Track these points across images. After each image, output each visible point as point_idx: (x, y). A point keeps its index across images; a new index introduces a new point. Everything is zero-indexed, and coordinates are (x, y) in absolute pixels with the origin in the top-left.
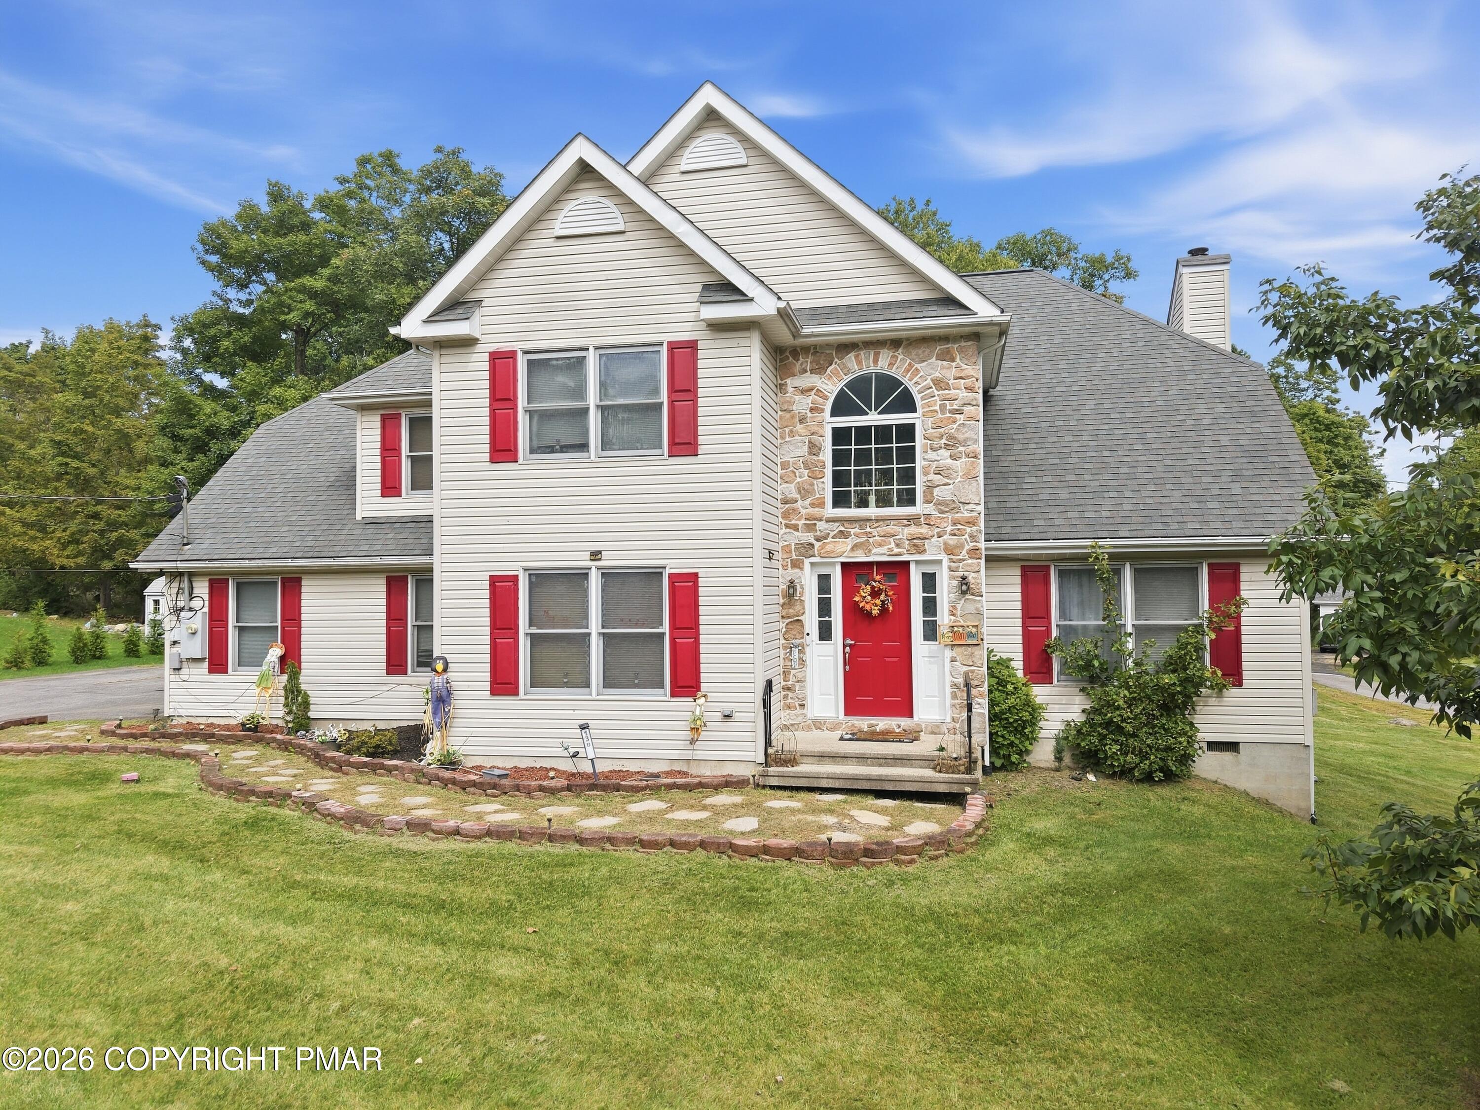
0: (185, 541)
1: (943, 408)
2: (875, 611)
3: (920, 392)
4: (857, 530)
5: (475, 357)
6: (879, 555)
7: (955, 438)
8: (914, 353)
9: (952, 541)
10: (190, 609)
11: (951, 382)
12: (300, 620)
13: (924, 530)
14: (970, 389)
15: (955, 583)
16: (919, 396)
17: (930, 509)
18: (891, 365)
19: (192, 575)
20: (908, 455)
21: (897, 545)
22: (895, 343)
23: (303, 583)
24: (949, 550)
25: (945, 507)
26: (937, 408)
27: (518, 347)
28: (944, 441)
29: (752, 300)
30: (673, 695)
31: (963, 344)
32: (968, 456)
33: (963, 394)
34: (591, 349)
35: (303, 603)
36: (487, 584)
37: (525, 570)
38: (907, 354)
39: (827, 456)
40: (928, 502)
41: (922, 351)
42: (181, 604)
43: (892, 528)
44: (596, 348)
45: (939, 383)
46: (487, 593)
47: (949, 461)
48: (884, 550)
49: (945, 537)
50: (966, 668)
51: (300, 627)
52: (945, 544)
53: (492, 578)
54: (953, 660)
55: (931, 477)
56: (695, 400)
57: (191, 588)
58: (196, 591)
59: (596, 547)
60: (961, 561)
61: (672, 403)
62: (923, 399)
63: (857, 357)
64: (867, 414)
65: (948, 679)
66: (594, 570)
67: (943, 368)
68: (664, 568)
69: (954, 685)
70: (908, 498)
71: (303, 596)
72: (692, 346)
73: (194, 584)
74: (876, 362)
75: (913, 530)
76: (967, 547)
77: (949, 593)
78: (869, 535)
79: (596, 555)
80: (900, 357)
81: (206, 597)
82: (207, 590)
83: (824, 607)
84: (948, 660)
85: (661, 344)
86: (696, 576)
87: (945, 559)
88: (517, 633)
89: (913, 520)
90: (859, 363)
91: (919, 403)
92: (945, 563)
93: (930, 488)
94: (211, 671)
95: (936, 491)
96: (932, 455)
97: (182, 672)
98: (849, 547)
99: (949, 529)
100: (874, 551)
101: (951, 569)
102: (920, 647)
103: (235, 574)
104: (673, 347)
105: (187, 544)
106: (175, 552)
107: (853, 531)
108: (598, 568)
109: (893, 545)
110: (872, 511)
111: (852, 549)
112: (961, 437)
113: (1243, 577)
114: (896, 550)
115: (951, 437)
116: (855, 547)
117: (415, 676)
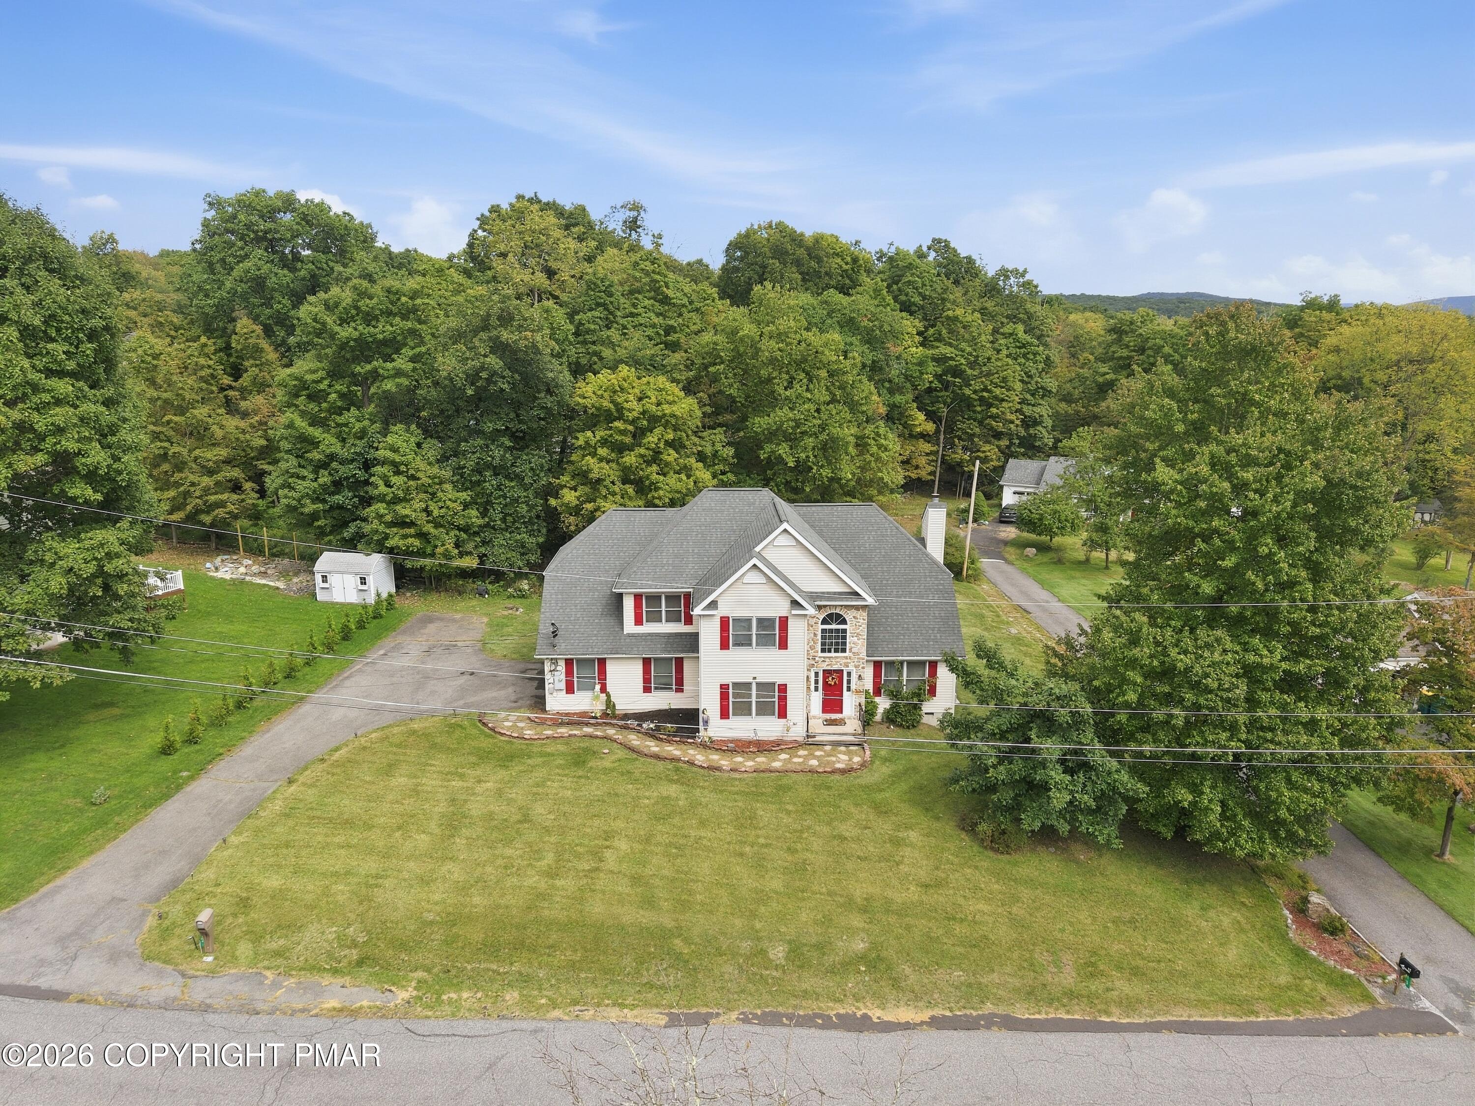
0: (555, 645)
1: (855, 624)
2: (832, 684)
3: (849, 620)
4: (828, 660)
5: (716, 620)
6: (835, 667)
7: (859, 634)
8: (847, 609)
10: (558, 671)
11: (859, 617)
12: (606, 675)
13: (848, 660)
15: (856, 673)
18: (840, 612)
19: (558, 659)
20: (844, 638)
22: (842, 606)
23: (608, 663)
25: (856, 653)
27: (730, 616)
28: (855, 634)
29: (807, 609)
30: (779, 718)
31: (863, 609)
32: (862, 639)
33: (862, 622)
35: (607, 669)
36: (719, 687)
37: (732, 682)
39: (819, 637)
40: (850, 652)
41: (850, 609)
42: (553, 671)
43: (839, 660)
44: (756, 617)
45: (855, 619)
47: (857, 640)
50: (859, 699)
52: (855, 664)
53: (721, 685)
55: (851, 645)
56: (787, 633)
58: (559, 666)
59: (755, 676)
60: (858, 667)
61: (780, 634)
63: (829, 608)
64: (832, 625)
65: (853, 703)
66: (754, 682)
67: (856, 615)
68: (776, 682)
69: (856, 706)
70: (844, 651)
72: (787, 619)
73: (558, 663)
74: (836, 609)
75: (845, 660)
76: (861, 666)
77: (855, 679)
78: (831, 661)
80: (843, 610)
82: (564, 666)
83: (816, 682)
84: (854, 697)
85: (776, 617)
86: (786, 685)
87: (855, 669)
88: (729, 701)
90: (831, 610)
91: (848, 623)
94: (567, 693)
95: (852, 649)
96: (851, 639)
97: (554, 694)
98: (825, 665)
99: (856, 659)
102: (845, 694)
103: (576, 659)
104: (780, 619)
106: (552, 650)
109: (839, 665)
110: (833, 654)
113: (938, 668)
116: (828, 665)
117: (654, 693)
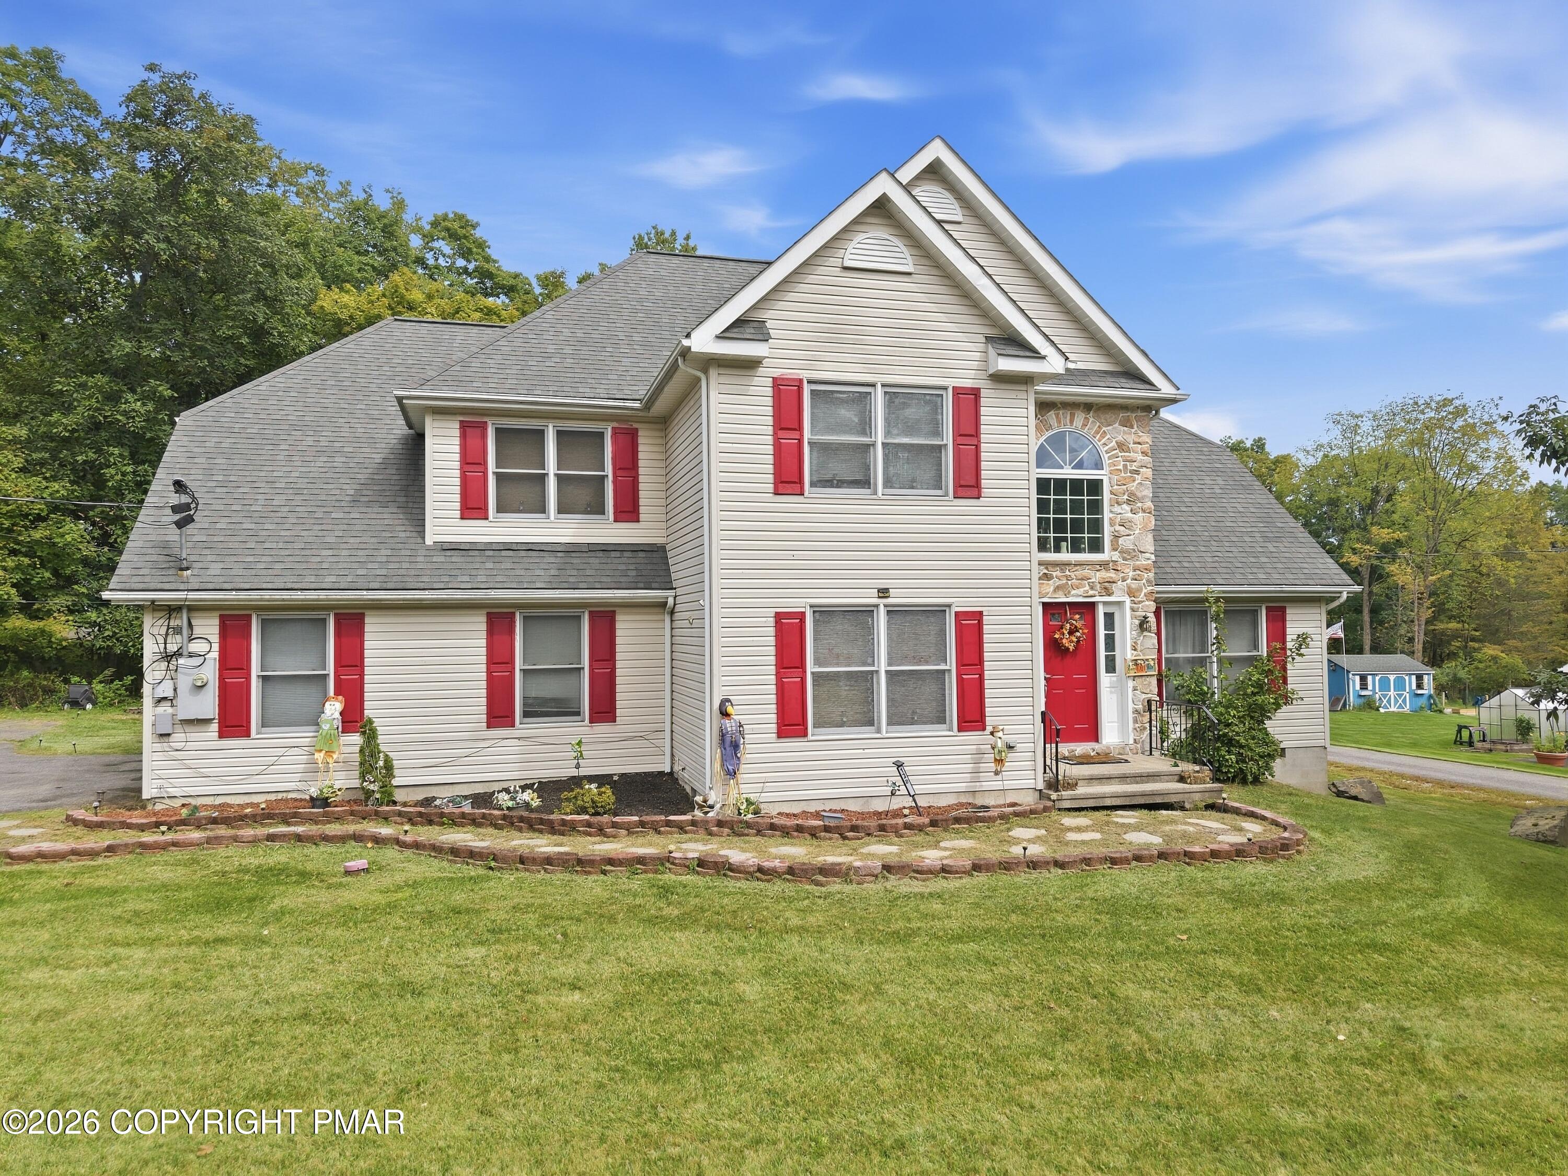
0: (185, 564)
1: (1125, 466)
2: (1071, 648)
3: (1107, 452)
4: (1058, 573)
5: (757, 380)
6: (1075, 596)
7: (1134, 495)
8: (1103, 417)
9: (1134, 585)
10: (191, 655)
11: (1131, 445)
12: (362, 666)
13: (1112, 575)
14: (1144, 453)
15: (1137, 622)
16: (1106, 456)
17: (1116, 556)
18: (1084, 425)
19: (194, 609)
20: (1096, 507)
21: (1092, 588)
22: (1088, 407)
23: (367, 620)
24: (1131, 593)
25: (1128, 555)
26: (1121, 467)
27: (805, 375)
28: (1126, 497)
29: (1044, 358)
30: (960, 730)
31: (1139, 414)
32: (1144, 511)
33: (1140, 457)
34: (879, 386)
35: (367, 644)
36: (772, 621)
37: (811, 606)
38: (1097, 417)
39: (1032, 504)
40: (1115, 550)
41: (1109, 416)
42: (172, 648)
43: (1086, 572)
44: (883, 385)
45: (1121, 446)
46: (772, 631)
47: (1130, 515)
48: (1081, 591)
49: (1129, 581)
50: (1144, 696)
51: (362, 675)
52: (1129, 587)
53: (778, 616)
54: (1135, 689)
55: (1118, 528)
56: (977, 447)
57: (190, 625)
58: (197, 631)
59: (883, 584)
60: (1140, 602)
61: (956, 445)
62: (1109, 458)
63: (1057, 416)
64: (1062, 468)
65: (1131, 706)
66: (882, 608)
67: (1124, 432)
68: (949, 606)
69: (1136, 711)
70: (1096, 546)
71: (367, 636)
72: (975, 393)
73: (194, 622)
74: (1072, 422)
75: (1103, 575)
76: (1144, 591)
77: (1131, 630)
78: (1068, 578)
79: (883, 593)
80: (1091, 420)
81: (215, 639)
82: (216, 630)
84: (1130, 690)
85: (946, 388)
86: (981, 613)
87: (1128, 601)
88: (805, 672)
89: (1104, 565)
90: (1059, 422)
91: (1106, 461)
92: (1128, 604)
93: (1116, 537)
94: (222, 735)
95: (1121, 541)
96: (1117, 509)
97: (171, 739)
98: (1052, 589)
99: (1131, 574)
100: (1073, 592)
101: (1133, 610)
102: (1105, 680)
103: (258, 609)
104: (957, 391)
105: (187, 569)
106: (172, 579)
107: (1054, 574)
108: (885, 606)
109: (1087, 588)
110: (1065, 556)
111: (1055, 591)
112: (1139, 494)
113: (1288, 617)
114: (1091, 593)
115: (1132, 494)
116: (1057, 588)
117: (524, 728)
